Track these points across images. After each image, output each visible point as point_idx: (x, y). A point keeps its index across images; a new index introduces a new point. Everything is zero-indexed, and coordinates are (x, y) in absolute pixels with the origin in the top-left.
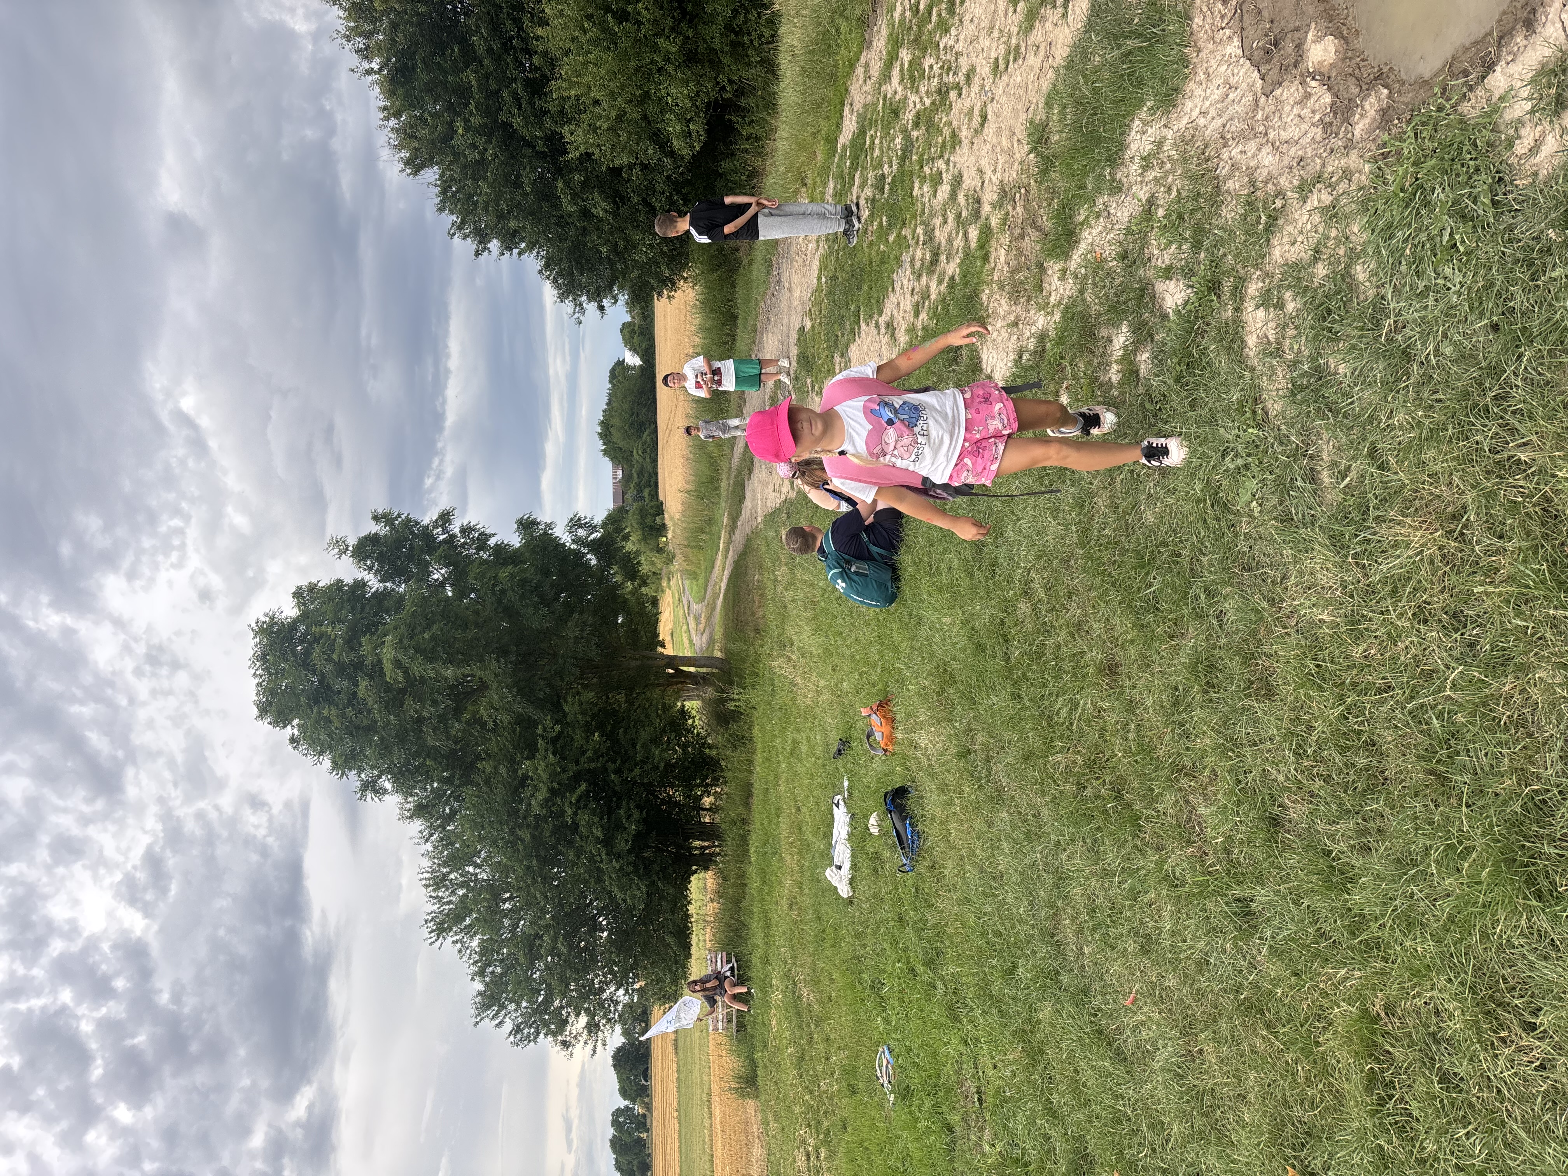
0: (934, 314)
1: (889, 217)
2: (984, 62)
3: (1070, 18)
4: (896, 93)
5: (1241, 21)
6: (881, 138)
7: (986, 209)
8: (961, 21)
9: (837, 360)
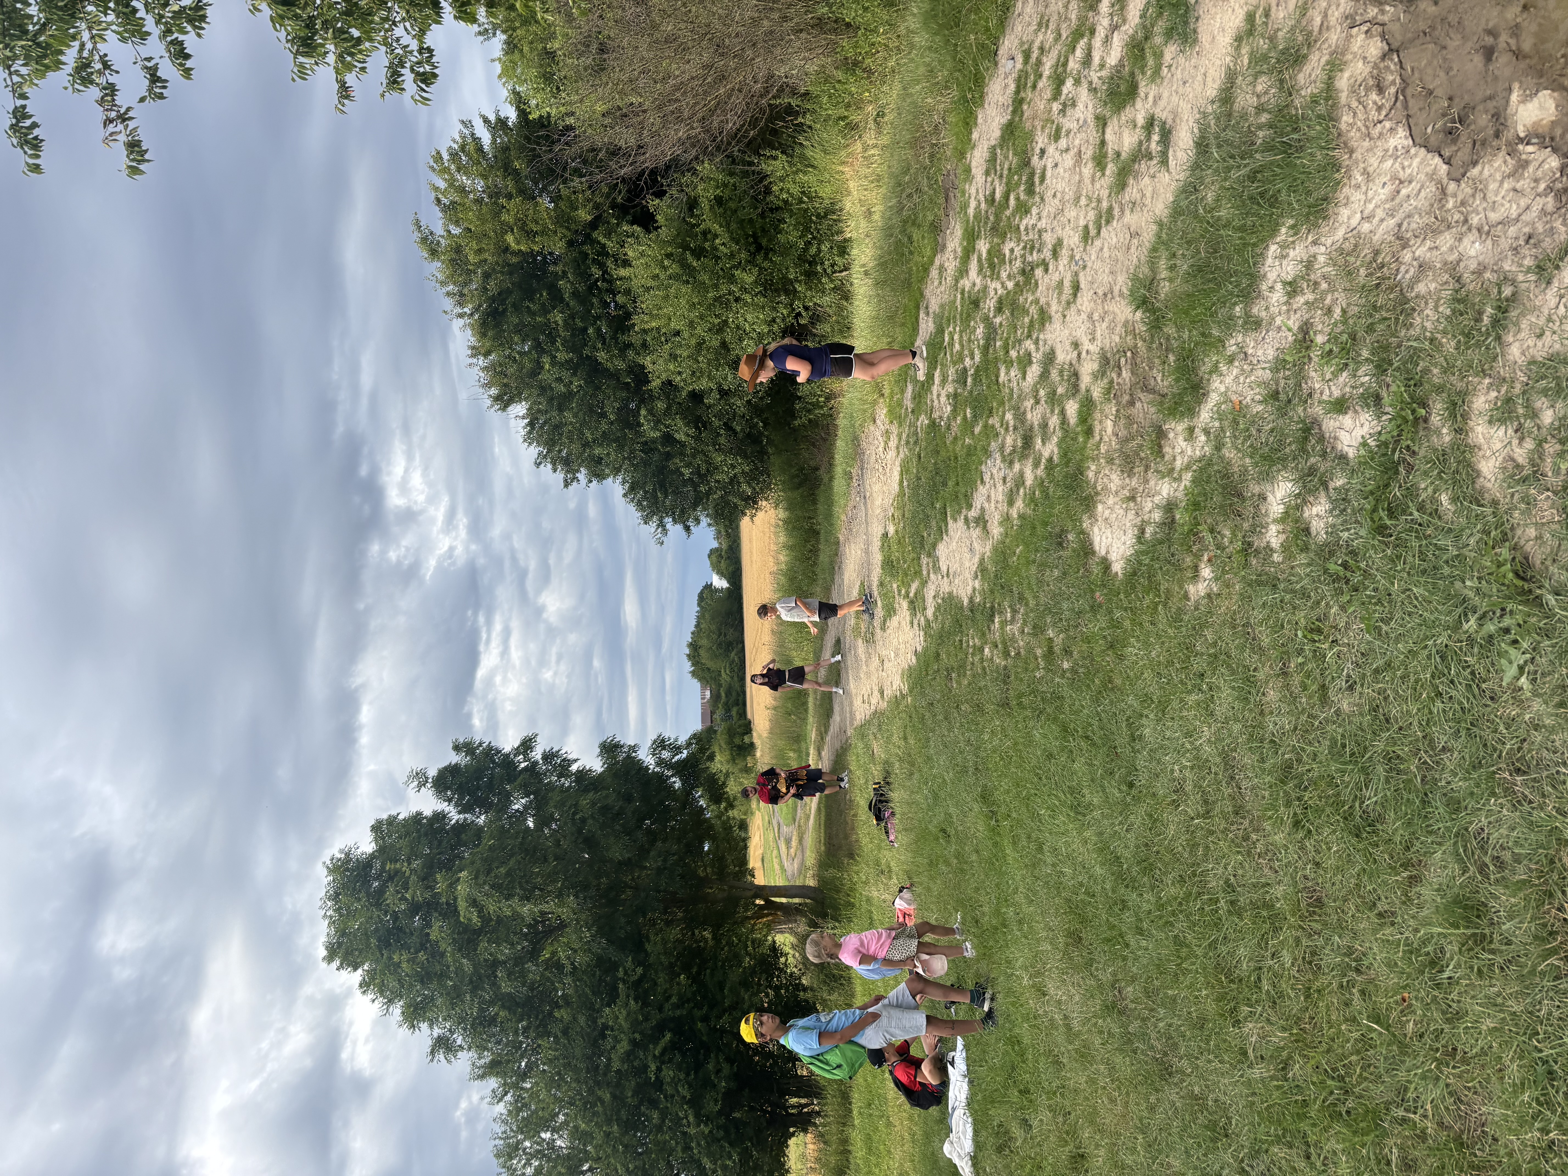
0: (1031, 500)
1: (974, 409)
2: (1072, 233)
3: (1172, 163)
4: (974, 285)
5: (1406, 107)
6: (961, 332)
7: (1086, 380)
8: (1042, 199)
9: (924, 560)
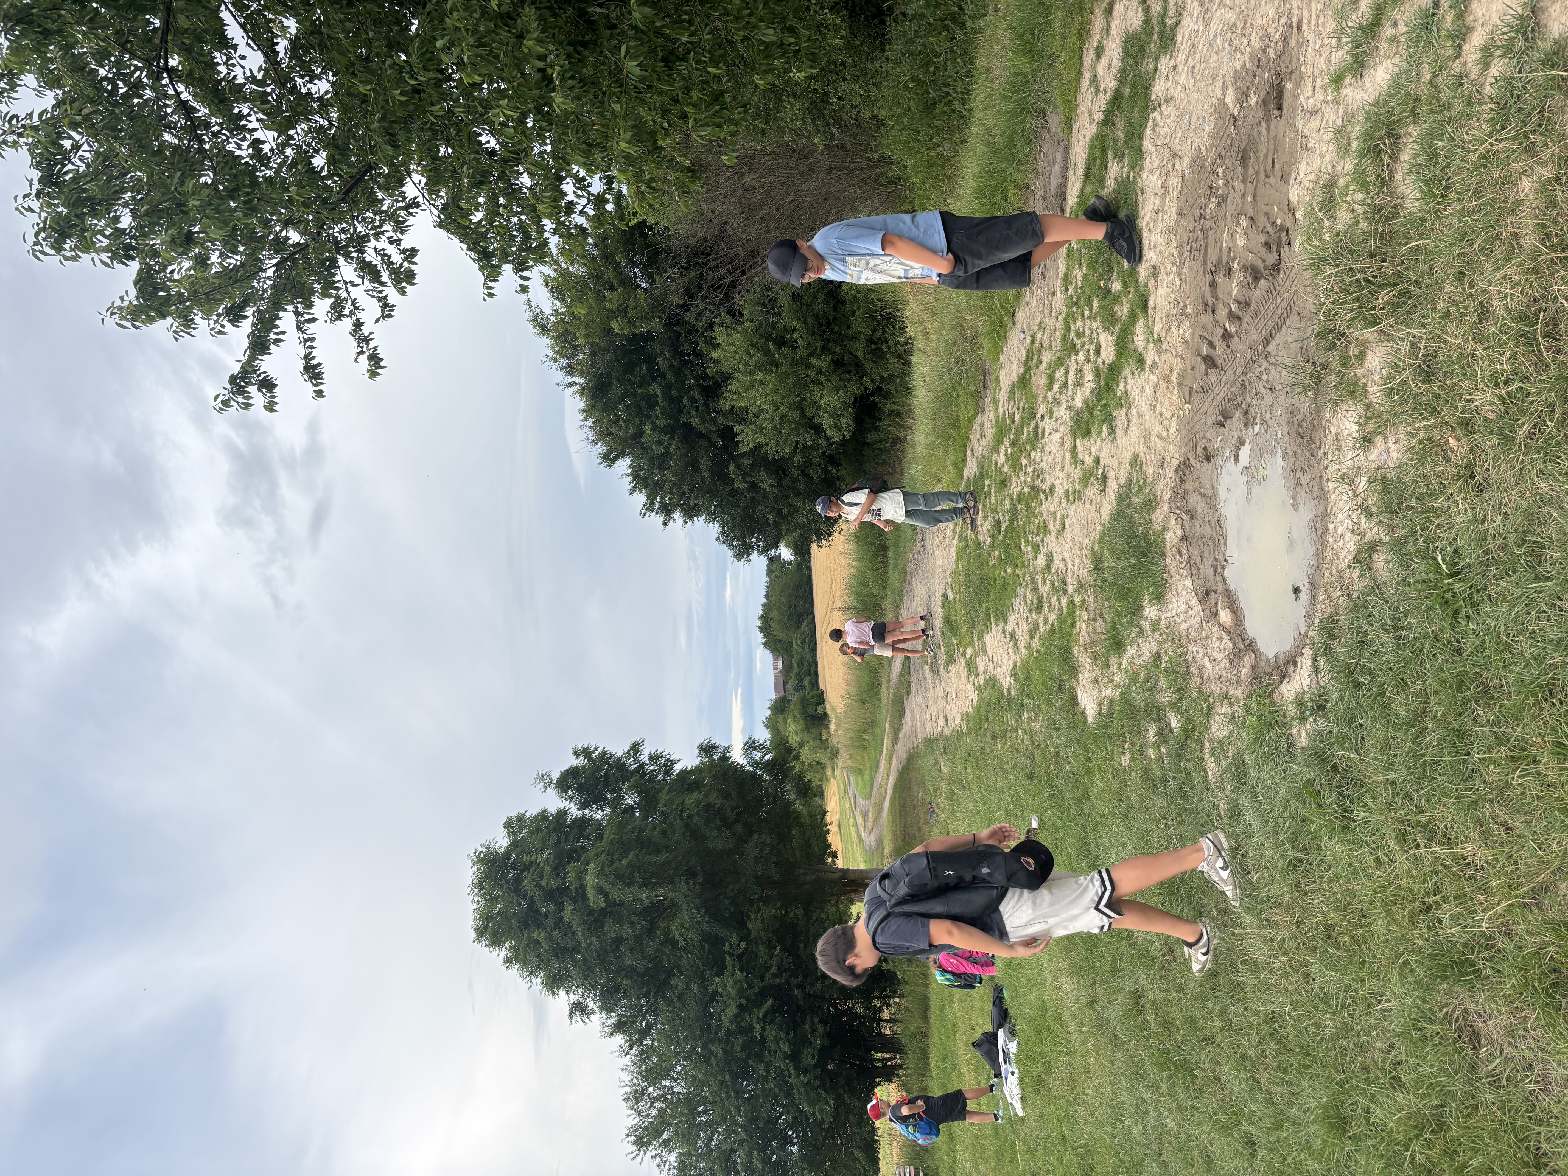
0: (1043, 645)
1: (1005, 554)
2: (1060, 487)
3: (1107, 497)
4: (1003, 466)
6: (995, 493)
7: (1070, 589)
8: (1043, 449)
9: (976, 637)
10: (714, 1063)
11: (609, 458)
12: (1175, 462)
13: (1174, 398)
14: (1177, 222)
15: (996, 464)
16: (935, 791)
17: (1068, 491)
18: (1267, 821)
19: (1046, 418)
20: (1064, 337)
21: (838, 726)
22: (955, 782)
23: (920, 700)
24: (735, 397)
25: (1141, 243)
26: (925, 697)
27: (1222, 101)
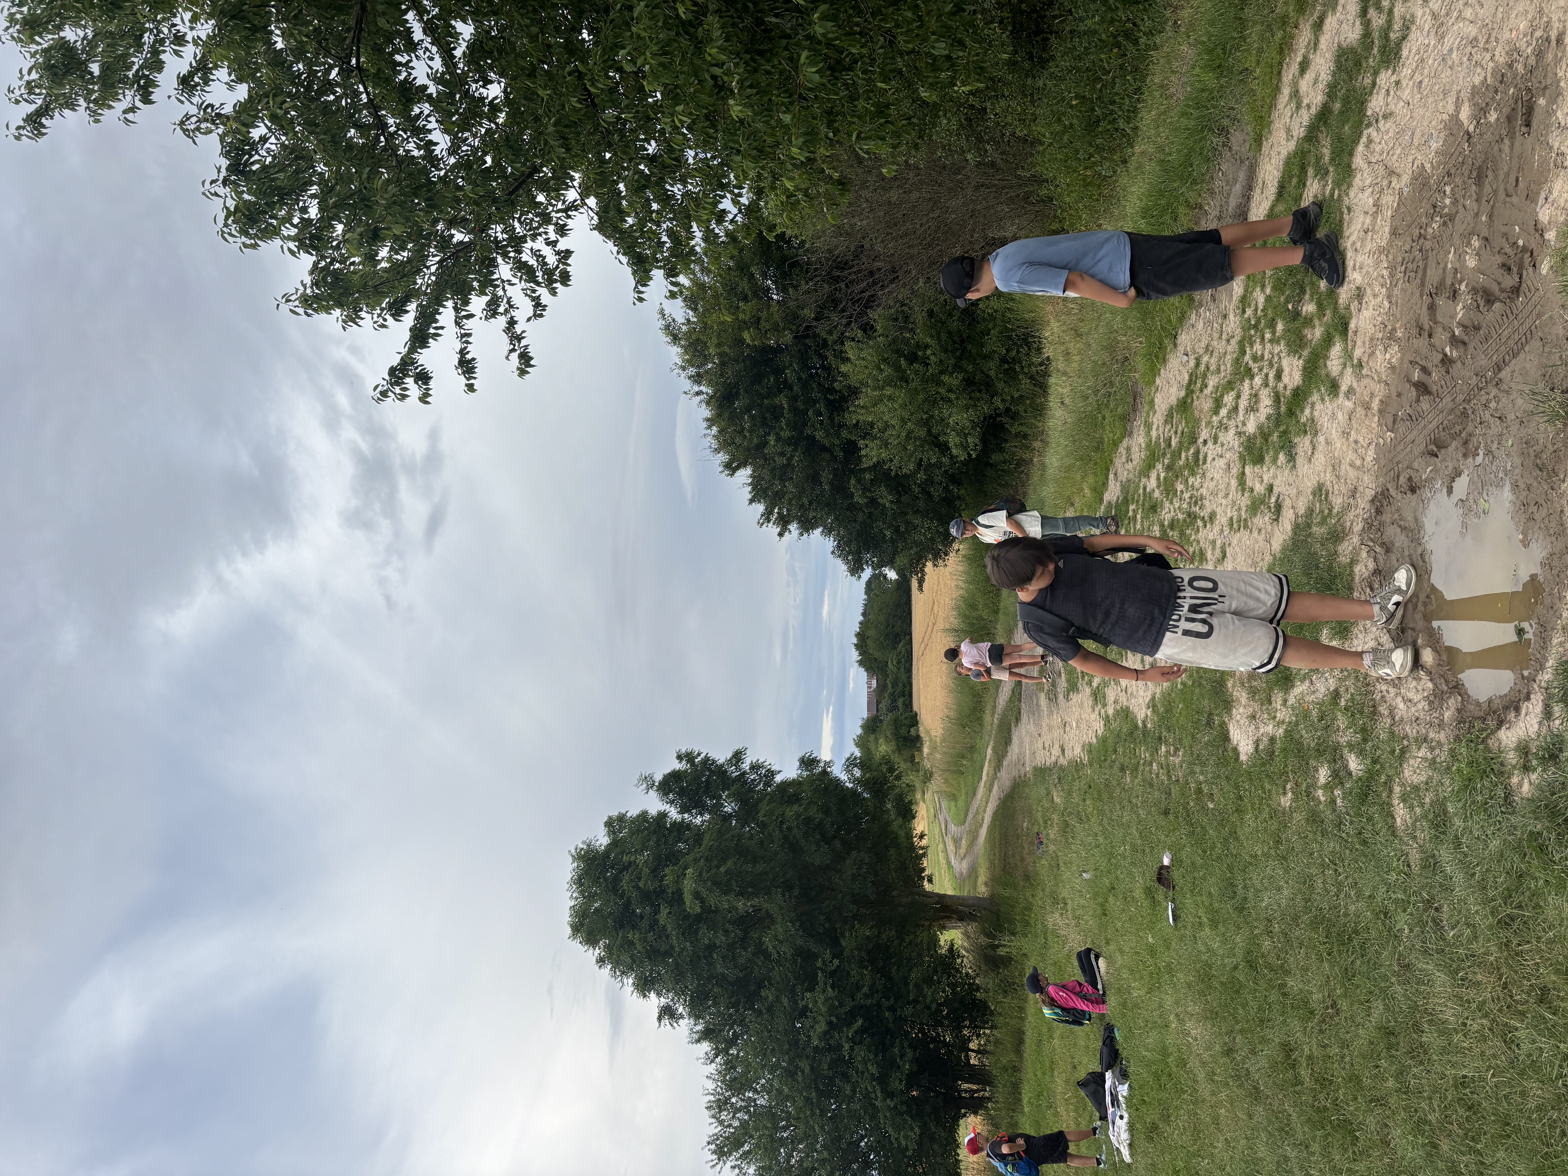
3: (1281, 527)
10: (800, 1079)
11: (731, 468)
12: (1370, 493)
13: (1374, 425)
14: (1390, 243)
15: (1145, 488)
16: (1045, 822)
17: (1231, 519)
18: (1474, 874)
19: (1210, 444)
20: (1237, 361)
21: (933, 748)
22: (1071, 813)
23: (1031, 727)
24: (862, 411)
25: (1344, 263)
26: (1038, 725)
27: (1455, 118)
